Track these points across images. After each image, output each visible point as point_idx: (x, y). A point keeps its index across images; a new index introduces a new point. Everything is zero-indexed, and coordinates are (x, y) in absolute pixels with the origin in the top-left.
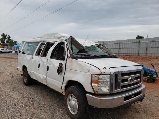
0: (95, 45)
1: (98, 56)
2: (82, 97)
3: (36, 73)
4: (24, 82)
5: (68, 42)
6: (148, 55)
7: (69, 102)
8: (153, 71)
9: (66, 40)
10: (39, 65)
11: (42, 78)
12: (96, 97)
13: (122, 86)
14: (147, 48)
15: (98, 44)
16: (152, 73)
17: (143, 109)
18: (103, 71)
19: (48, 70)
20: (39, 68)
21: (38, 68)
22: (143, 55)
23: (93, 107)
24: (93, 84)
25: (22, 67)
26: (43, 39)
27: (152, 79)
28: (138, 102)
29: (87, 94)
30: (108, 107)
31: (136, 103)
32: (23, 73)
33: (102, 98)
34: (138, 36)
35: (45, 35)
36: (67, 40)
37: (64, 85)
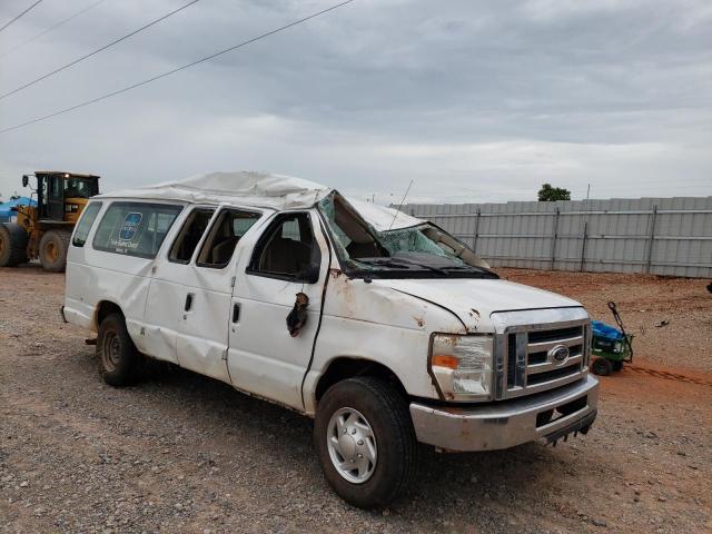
0: (417, 229)
1: (437, 267)
2: (392, 415)
3: (174, 333)
4: (102, 371)
5: (324, 215)
6: (589, 267)
7: (334, 439)
8: (614, 330)
9: (316, 205)
10: (190, 299)
11: (203, 352)
12: (446, 414)
13: (528, 376)
14: (586, 237)
15: (424, 224)
16: (609, 336)
17: (588, 461)
18: (471, 323)
19: (236, 318)
20: (190, 313)
21: (186, 313)
22: (571, 267)
23: (432, 447)
24: (436, 369)
25: (93, 309)
26: (199, 195)
27: (611, 361)
28: (565, 440)
29: (413, 406)
30: (489, 448)
31: (571, 435)
32: (101, 335)
33: (467, 417)
34: (547, 187)
35: (209, 177)
36: (320, 205)
37: (315, 375)
